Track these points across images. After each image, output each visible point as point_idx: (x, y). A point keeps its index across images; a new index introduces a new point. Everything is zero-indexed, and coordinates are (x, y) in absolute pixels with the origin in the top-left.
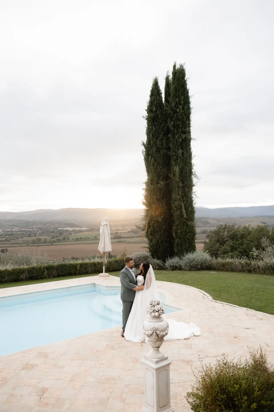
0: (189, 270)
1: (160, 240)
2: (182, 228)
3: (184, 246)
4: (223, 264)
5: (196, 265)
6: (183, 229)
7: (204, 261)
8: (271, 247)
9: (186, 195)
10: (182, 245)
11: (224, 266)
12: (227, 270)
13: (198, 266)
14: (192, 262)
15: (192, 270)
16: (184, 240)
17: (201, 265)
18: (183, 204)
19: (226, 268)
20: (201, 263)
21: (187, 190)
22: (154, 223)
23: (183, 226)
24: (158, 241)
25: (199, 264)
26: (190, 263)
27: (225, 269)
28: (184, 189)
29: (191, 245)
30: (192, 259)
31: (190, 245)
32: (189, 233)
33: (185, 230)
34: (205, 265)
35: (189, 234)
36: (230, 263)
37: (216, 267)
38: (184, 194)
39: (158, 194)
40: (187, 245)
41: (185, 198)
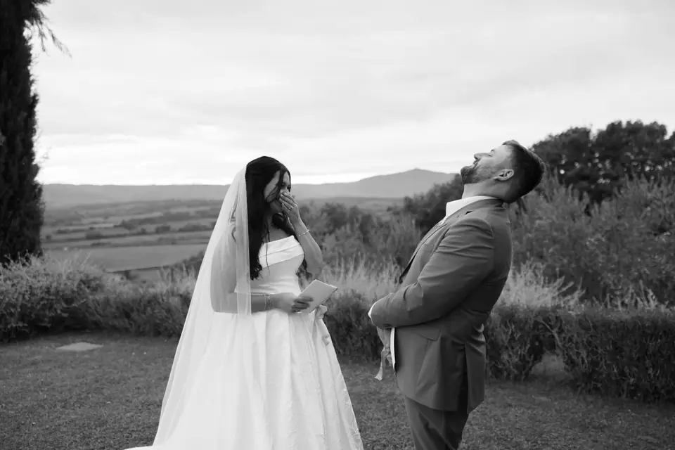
4: (123, 304)
7: (42, 299)
8: (333, 236)
11: (128, 316)
12: (140, 333)
13: (7, 324)
17: (23, 317)
19: (135, 322)
20: (22, 306)
25: (12, 315)
27: (133, 329)
34: (53, 314)
36: (149, 302)
37: (101, 319)
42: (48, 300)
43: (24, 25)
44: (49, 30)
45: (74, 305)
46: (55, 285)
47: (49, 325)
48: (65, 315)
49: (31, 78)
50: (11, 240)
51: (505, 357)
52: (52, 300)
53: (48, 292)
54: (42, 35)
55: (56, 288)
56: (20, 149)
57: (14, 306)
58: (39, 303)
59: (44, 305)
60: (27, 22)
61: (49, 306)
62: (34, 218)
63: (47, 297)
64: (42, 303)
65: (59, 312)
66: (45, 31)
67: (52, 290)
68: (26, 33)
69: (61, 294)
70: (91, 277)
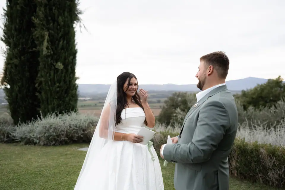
0: (44, 145)
1: (19, 95)
2: (48, 75)
3: (51, 104)
5: (58, 136)
6: (50, 75)
7: (74, 129)
9: (54, 20)
10: (49, 102)
13: (61, 138)
14: (48, 130)
15: (50, 145)
16: (51, 95)
17: (67, 136)
18: (46, 33)
20: (67, 131)
21: (55, 11)
22: (12, 67)
23: (50, 70)
24: (17, 96)
25: (63, 135)
26: (45, 133)
28: (51, 9)
29: (64, 101)
30: (48, 126)
31: (61, 102)
32: (59, 82)
33: (52, 77)
34: (77, 135)
35: (58, 84)
38: (50, 18)
39: (18, 21)
40: (56, 102)
41: (52, 24)
42: (76, 129)
43: (74, 23)
44: (83, 25)
45: (86, 132)
46: (79, 124)
47: (76, 140)
48: (82, 136)
49: (75, 43)
50: (65, 105)
51: (270, 174)
52: (77, 130)
53: (76, 127)
54: (80, 26)
55: (79, 125)
56: (70, 70)
57: (64, 131)
58: (72, 131)
59: (75, 131)
60: (75, 22)
61: (76, 132)
62: (75, 97)
63: (75, 128)
64: (74, 131)
65: (80, 135)
66: (82, 25)
67: (78, 126)
68: (74, 25)
69: (81, 127)
70: (94, 121)
